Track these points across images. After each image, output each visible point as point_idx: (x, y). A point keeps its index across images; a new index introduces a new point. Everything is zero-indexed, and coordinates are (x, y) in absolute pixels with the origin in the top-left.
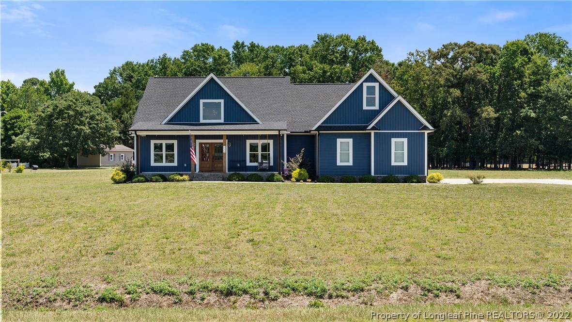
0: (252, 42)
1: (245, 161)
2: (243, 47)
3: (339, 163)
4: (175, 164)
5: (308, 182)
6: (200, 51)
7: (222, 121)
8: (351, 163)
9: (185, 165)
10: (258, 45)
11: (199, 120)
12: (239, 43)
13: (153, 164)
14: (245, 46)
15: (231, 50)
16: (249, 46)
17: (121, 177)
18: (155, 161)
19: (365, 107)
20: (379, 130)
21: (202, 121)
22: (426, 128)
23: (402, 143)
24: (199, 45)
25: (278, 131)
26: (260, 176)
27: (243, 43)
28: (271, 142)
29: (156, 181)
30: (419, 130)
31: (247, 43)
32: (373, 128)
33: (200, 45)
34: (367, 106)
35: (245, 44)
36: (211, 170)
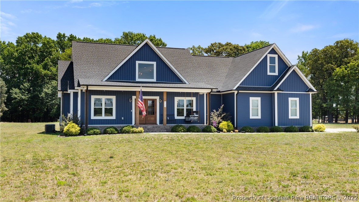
0: (72, 34)
1: (174, 115)
2: (64, 37)
3: (251, 117)
4: (114, 117)
5: (236, 132)
6: (31, 38)
7: (154, 80)
8: (259, 117)
9: (123, 118)
10: (76, 37)
11: (135, 79)
12: (61, 34)
13: (93, 117)
14: (66, 37)
15: (55, 39)
16: (69, 37)
17: (77, 130)
18: (95, 115)
19: (269, 73)
20: (283, 91)
21: (137, 79)
22: (311, 90)
23: (295, 102)
24: (29, 33)
25: (211, 90)
26: (197, 128)
27: (64, 35)
28: (194, 99)
29: (111, 133)
30: (306, 92)
31: (68, 35)
32: (278, 90)
33: (31, 34)
34: (270, 72)
35: (66, 35)
36: (144, 123)
